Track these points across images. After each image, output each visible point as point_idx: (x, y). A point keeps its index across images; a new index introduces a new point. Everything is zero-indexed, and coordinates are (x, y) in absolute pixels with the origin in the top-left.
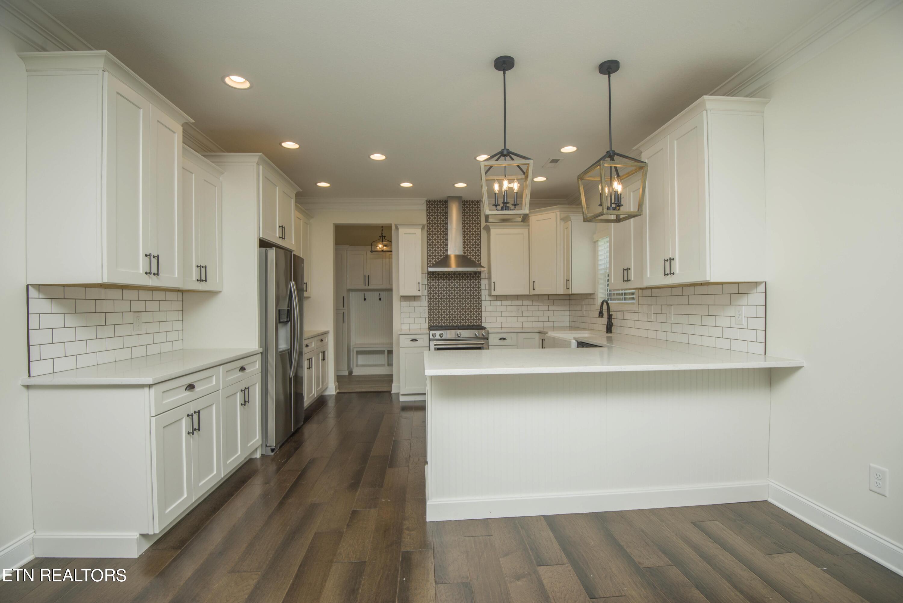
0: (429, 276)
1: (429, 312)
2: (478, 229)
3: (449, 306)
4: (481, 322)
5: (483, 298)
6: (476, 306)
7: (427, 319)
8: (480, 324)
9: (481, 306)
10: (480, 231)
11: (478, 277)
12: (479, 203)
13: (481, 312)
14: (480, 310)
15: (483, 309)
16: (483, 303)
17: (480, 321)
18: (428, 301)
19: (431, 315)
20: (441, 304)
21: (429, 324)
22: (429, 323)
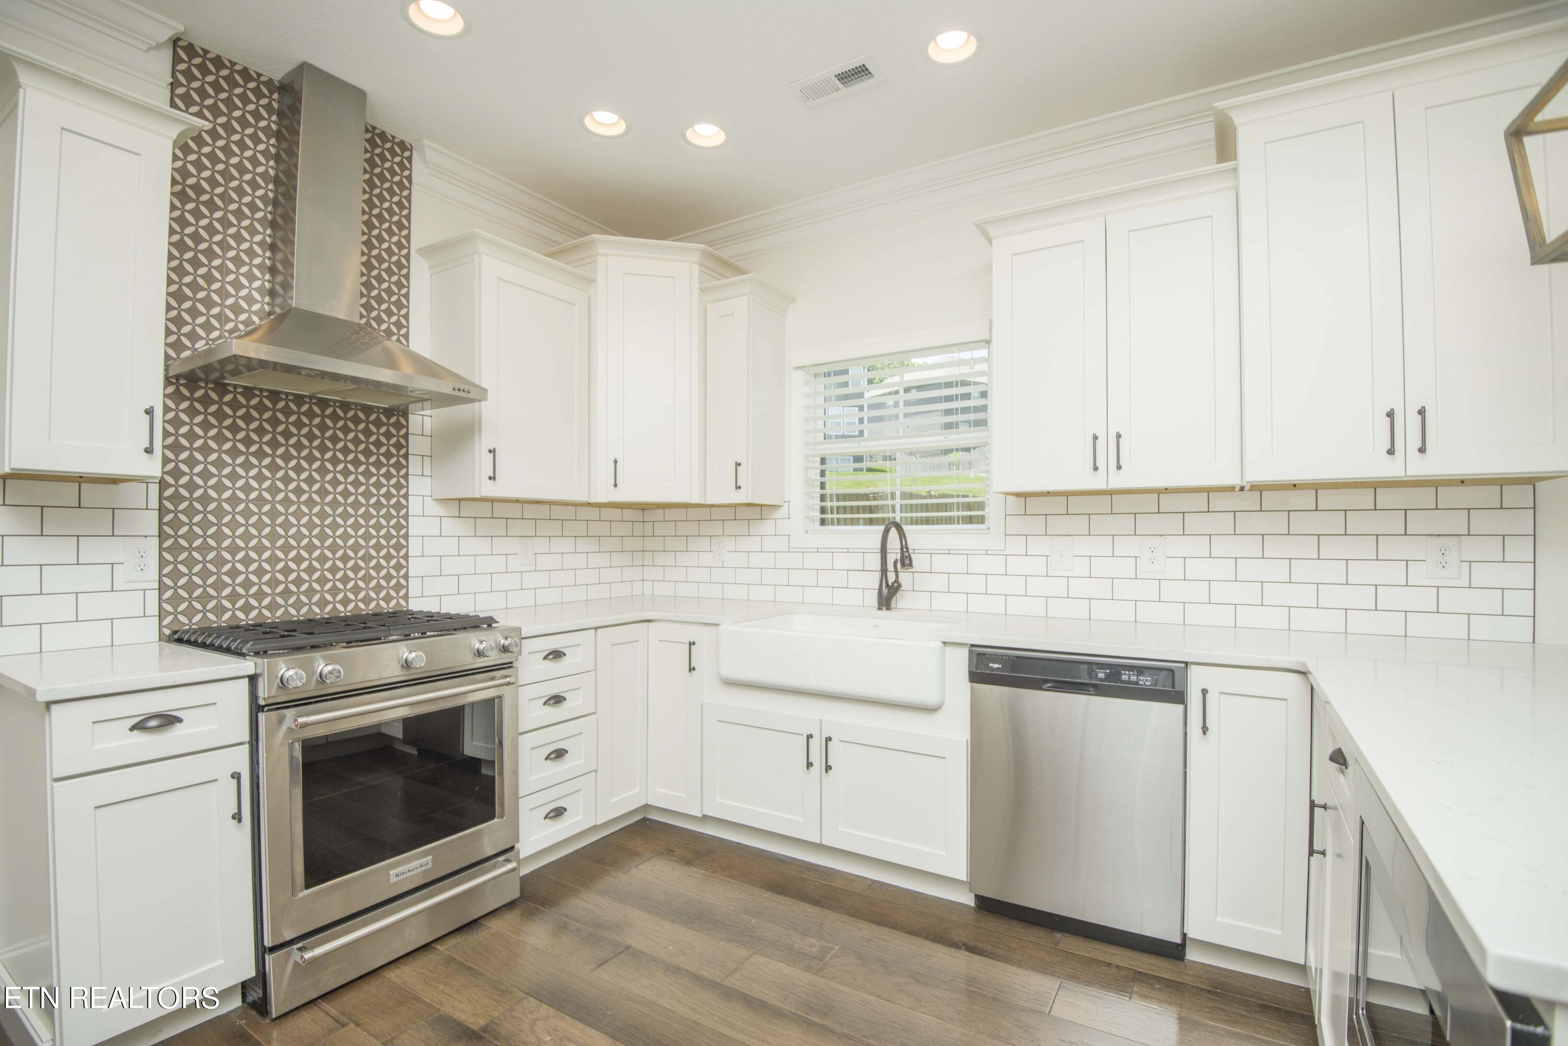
0: (171, 389)
1: (162, 563)
2: (400, 245)
3: (273, 537)
4: (406, 597)
5: (414, 506)
6: (388, 537)
7: (153, 596)
8: (402, 602)
9: (406, 537)
10: (407, 257)
11: (398, 426)
12: (407, 154)
13: (406, 557)
14: (403, 552)
15: (414, 547)
16: (415, 526)
17: (402, 593)
18: (160, 510)
19: (176, 575)
20: (233, 525)
21: (167, 621)
22: (162, 614)
